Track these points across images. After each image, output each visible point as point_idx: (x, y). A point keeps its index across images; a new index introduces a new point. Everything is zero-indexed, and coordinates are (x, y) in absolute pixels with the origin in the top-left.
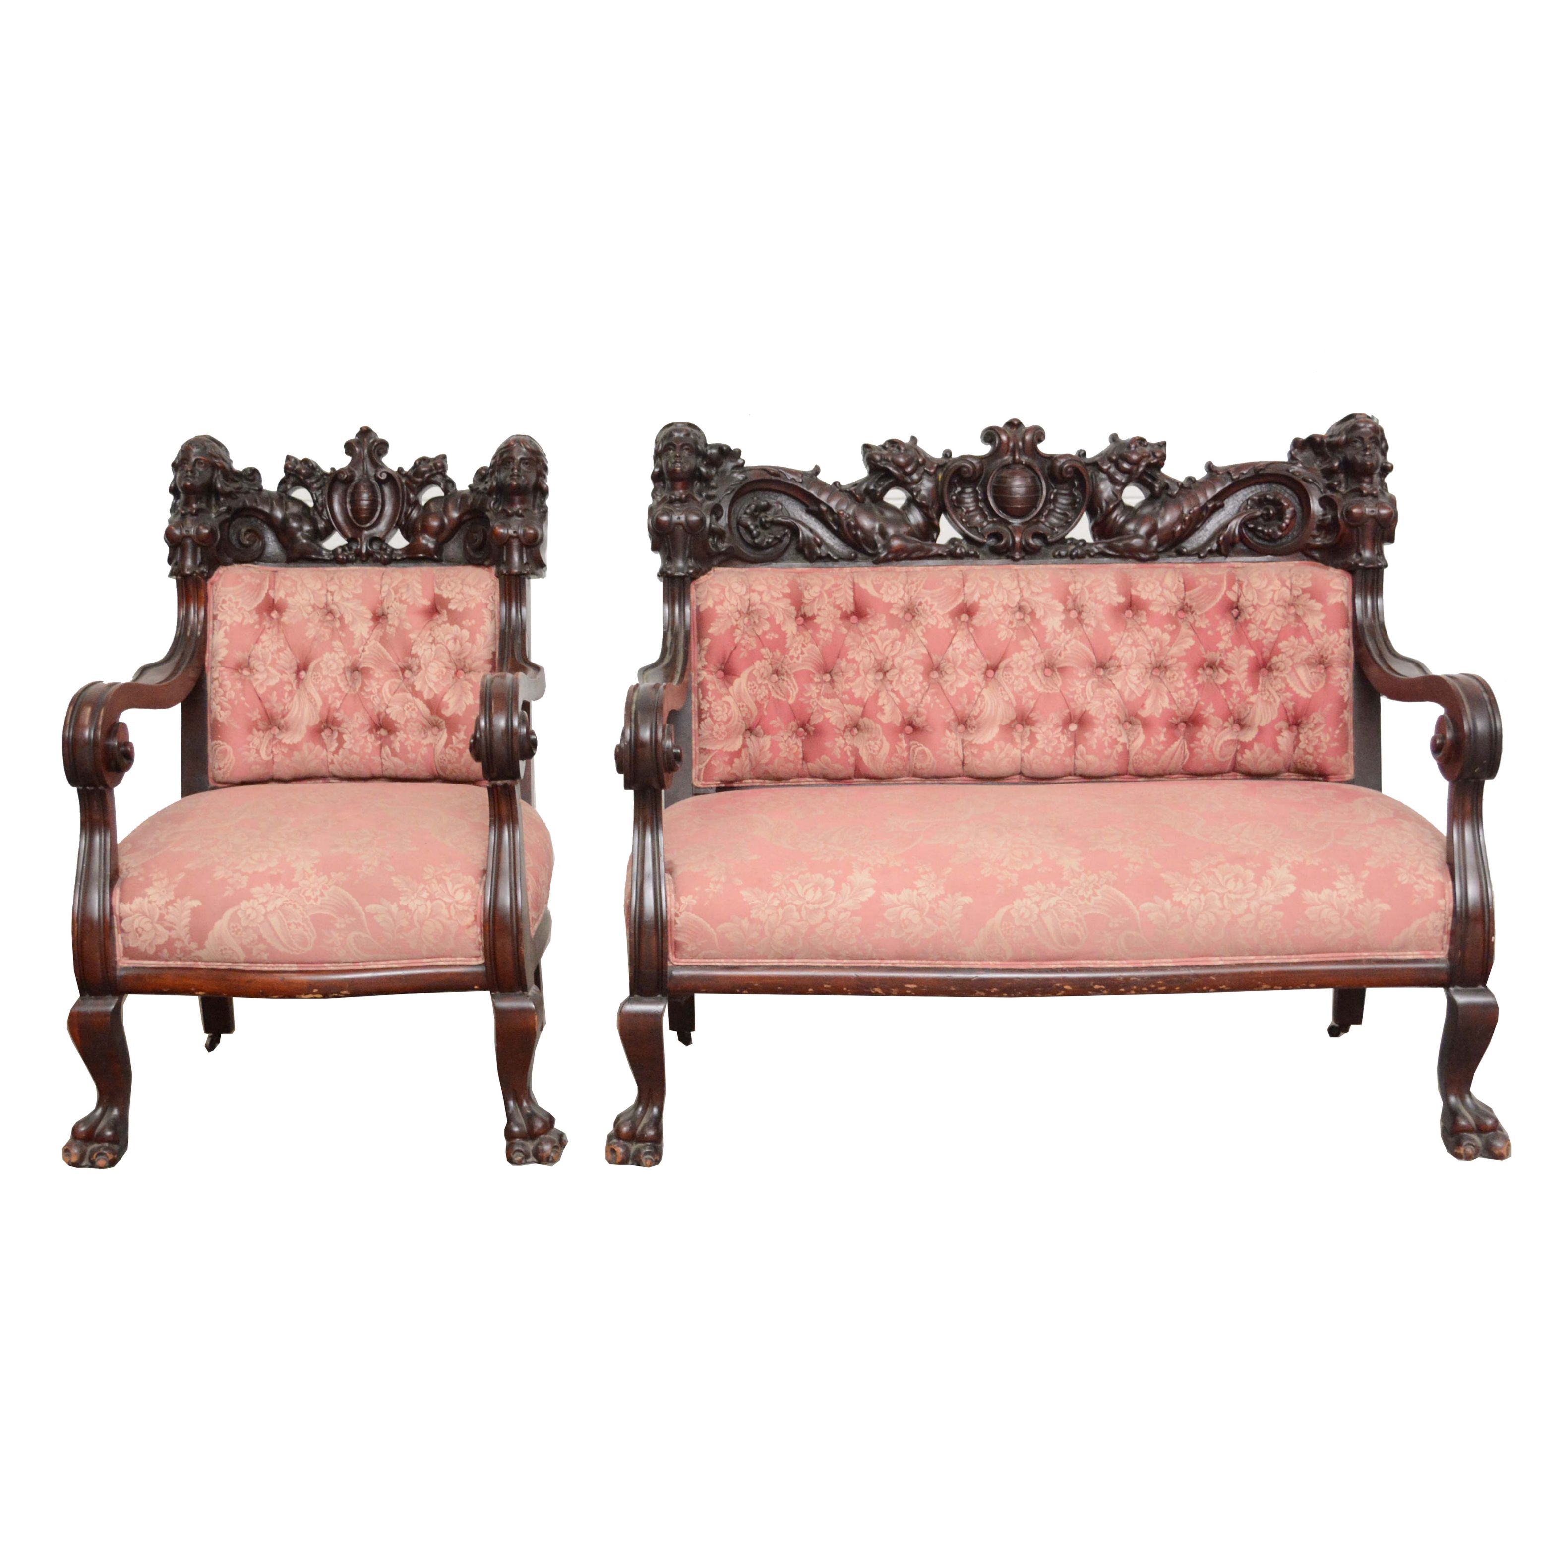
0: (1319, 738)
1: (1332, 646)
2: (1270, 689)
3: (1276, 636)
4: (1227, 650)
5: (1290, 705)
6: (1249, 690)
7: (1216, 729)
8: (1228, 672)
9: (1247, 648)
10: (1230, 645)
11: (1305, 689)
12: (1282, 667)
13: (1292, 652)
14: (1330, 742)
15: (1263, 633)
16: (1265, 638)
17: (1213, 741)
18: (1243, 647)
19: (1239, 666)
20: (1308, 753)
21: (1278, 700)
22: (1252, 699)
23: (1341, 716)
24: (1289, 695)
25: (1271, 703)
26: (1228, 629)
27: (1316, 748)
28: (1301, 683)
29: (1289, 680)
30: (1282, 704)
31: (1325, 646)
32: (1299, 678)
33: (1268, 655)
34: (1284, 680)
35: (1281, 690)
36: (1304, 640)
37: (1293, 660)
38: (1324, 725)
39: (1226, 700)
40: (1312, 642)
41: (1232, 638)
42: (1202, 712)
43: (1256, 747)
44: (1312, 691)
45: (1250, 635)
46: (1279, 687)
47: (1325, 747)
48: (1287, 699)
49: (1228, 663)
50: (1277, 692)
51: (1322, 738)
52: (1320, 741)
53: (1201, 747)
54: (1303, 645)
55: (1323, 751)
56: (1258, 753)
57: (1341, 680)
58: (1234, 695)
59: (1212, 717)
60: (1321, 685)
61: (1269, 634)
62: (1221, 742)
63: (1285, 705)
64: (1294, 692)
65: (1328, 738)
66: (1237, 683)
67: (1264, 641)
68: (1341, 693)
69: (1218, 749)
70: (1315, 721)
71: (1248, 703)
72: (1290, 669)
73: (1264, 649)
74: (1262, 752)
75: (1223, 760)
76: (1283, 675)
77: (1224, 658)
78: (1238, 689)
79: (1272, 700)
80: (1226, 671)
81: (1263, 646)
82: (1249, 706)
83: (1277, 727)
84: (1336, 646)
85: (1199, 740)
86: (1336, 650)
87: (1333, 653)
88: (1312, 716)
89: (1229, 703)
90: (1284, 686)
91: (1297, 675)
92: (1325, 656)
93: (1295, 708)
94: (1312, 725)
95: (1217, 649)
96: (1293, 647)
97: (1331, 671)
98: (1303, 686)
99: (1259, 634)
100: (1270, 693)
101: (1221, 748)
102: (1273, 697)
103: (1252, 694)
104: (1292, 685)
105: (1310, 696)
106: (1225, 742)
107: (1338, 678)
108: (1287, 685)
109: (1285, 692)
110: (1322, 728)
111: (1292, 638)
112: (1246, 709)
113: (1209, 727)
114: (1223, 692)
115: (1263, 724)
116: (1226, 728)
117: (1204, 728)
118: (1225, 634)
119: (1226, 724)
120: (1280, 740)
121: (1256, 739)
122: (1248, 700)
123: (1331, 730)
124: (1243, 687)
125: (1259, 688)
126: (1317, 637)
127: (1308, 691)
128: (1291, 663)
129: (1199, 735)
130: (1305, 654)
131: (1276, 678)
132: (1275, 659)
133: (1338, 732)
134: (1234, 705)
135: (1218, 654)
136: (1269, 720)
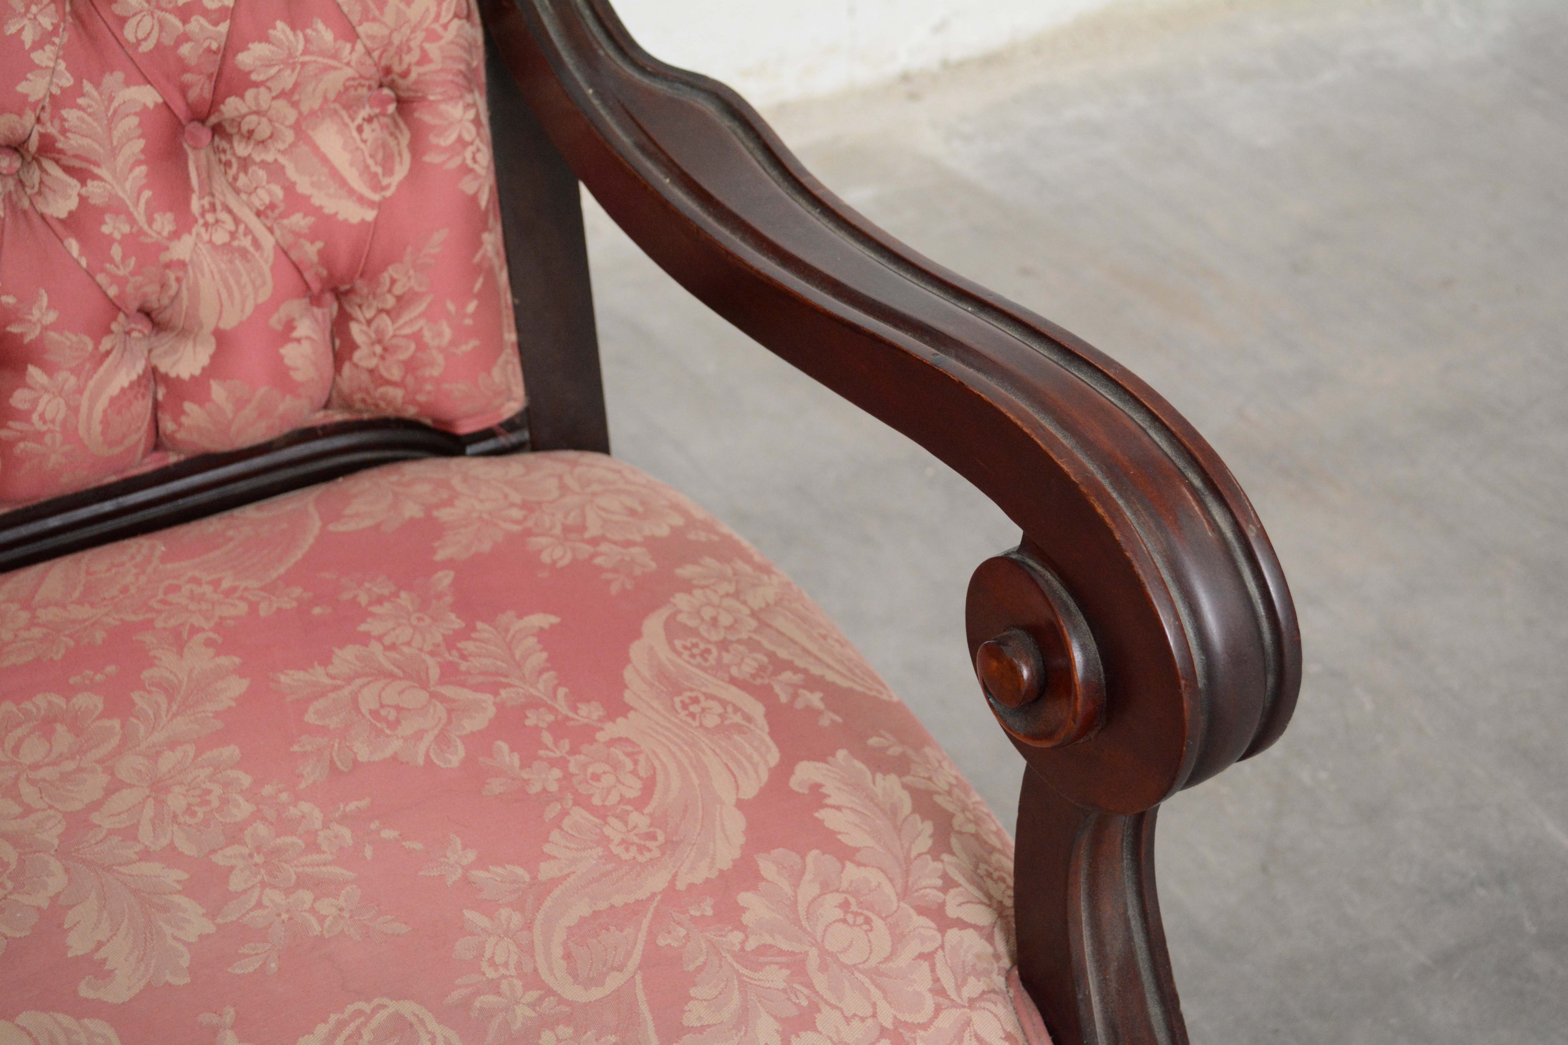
0: (417, 337)
1: (420, 35)
2: (232, 201)
3: (224, 27)
4: (58, 102)
5: (311, 251)
6: (164, 223)
7: (76, 371)
8: (81, 175)
9: (128, 83)
10: (67, 81)
11: (351, 192)
12: (264, 130)
13: (288, 79)
14: (454, 343)
15: (174, 20)
16: (185, 38)
17: (75, 410)
18: (117, 77)
19: (114, 152)
20: (389, 383)
21: (268, 242)
22: (181, 249)
23: (477, 258)
24: (299, 221)
25: (244, 253)
26: (47, 22)
27: (410, 366)
28: (334, 174)
29: (291, 172)
30: (283, 251)
31: (397, 39)
32: (325, 160)
33: (207, 94)
34: (275, 171)
35: (272, 206)
36: (325, 34)
37: (295, 105)
38: (429, 299)
39: (90, 274)
40: (351, 35)
41: (66, 53)
42: (14, 329)
43: (218, 391)
44: (376, 197)
45: (129, 33)
46: (262, 198)
47: (440, 359)
48: (297, 235)
49: (72, 143)
50: (258, 214)
51: (427, 336)
52: (422, 346)
53: (39, 436)
54: (322, 53)
55: (436, 372)
56: (229, 408)
57: (462, 143)
58: (116, 251)
59: (53, 335)
60: (401, 170)
61: (197, 23)
62: (102, 403)
63: (294, 255)
64: (317, 211)
65: (448, 333)
66: (118, 208)
67: (185, 50)
68: (468, 186)
69: (97, 428)
70: (398, 290)
71: (168, 266)
72: (289, 136)
73: (188, 77)
74: (240, 404)
75: (117, 450)
76: (269, 157)
77: (52, 130)
78: (126, 229)
79: (246, 242)
80: (69, 170)
81: (185, 68)
82: (171, 275)
83: (276, 321)
84: (432, 36)
85: (24, 416)
86: (433, 49)
87: (424, 59)
88: (385, 278)
89: (101, 278)
90: (278, 192)
91: (316, 149)
92: (397, 68)
93: (325, 257)
94: (390, 302)
95: (21, 104)
96: (289, 62)
97: (424, 116)
98: (343, 183)
99: (162, 25)
100: (237, 220)
101: (105, 422)
102: (248, 231)
103: (176, 235)
104: (303, 186)
105: (370, 215)
106: (113, 401)
107: (451, 138)
108: (289, 188)
109: (283, 216)
110: (421, 307)
111: (281, 30)
112: (164, 286)
113: (49, 369)
114: (73, 246)
115: (228, 323)
116: (108, 353)
117: (34, 372)
118: (39, 45)
119: (106, 343)
120: (291, 354)
121: (214, 369)
122: (165, 257)
123: (451, 307)
124: (141, 219)
125: (196, 205)
126: (366, 16)
127: (362, 200)
128: (292, 116)
129: (20, 399)
130: (334, 81)
131: (245, 163)
132: (231, 107)
133: (472, 307)
134: (121, 282)
135: (29, 118)
136: (249, 309)
